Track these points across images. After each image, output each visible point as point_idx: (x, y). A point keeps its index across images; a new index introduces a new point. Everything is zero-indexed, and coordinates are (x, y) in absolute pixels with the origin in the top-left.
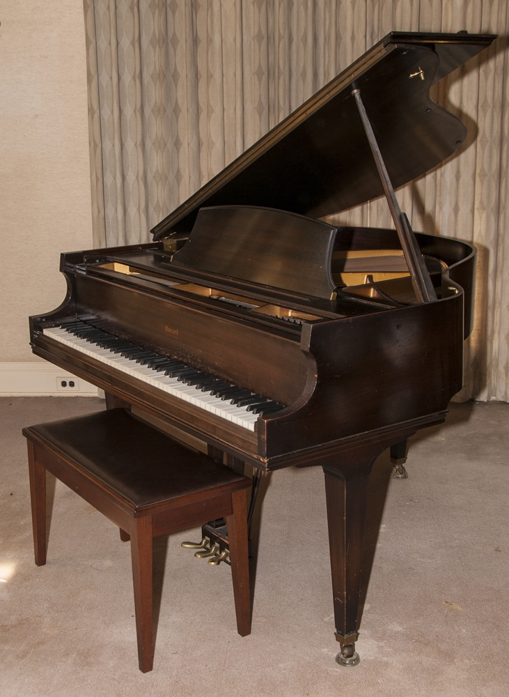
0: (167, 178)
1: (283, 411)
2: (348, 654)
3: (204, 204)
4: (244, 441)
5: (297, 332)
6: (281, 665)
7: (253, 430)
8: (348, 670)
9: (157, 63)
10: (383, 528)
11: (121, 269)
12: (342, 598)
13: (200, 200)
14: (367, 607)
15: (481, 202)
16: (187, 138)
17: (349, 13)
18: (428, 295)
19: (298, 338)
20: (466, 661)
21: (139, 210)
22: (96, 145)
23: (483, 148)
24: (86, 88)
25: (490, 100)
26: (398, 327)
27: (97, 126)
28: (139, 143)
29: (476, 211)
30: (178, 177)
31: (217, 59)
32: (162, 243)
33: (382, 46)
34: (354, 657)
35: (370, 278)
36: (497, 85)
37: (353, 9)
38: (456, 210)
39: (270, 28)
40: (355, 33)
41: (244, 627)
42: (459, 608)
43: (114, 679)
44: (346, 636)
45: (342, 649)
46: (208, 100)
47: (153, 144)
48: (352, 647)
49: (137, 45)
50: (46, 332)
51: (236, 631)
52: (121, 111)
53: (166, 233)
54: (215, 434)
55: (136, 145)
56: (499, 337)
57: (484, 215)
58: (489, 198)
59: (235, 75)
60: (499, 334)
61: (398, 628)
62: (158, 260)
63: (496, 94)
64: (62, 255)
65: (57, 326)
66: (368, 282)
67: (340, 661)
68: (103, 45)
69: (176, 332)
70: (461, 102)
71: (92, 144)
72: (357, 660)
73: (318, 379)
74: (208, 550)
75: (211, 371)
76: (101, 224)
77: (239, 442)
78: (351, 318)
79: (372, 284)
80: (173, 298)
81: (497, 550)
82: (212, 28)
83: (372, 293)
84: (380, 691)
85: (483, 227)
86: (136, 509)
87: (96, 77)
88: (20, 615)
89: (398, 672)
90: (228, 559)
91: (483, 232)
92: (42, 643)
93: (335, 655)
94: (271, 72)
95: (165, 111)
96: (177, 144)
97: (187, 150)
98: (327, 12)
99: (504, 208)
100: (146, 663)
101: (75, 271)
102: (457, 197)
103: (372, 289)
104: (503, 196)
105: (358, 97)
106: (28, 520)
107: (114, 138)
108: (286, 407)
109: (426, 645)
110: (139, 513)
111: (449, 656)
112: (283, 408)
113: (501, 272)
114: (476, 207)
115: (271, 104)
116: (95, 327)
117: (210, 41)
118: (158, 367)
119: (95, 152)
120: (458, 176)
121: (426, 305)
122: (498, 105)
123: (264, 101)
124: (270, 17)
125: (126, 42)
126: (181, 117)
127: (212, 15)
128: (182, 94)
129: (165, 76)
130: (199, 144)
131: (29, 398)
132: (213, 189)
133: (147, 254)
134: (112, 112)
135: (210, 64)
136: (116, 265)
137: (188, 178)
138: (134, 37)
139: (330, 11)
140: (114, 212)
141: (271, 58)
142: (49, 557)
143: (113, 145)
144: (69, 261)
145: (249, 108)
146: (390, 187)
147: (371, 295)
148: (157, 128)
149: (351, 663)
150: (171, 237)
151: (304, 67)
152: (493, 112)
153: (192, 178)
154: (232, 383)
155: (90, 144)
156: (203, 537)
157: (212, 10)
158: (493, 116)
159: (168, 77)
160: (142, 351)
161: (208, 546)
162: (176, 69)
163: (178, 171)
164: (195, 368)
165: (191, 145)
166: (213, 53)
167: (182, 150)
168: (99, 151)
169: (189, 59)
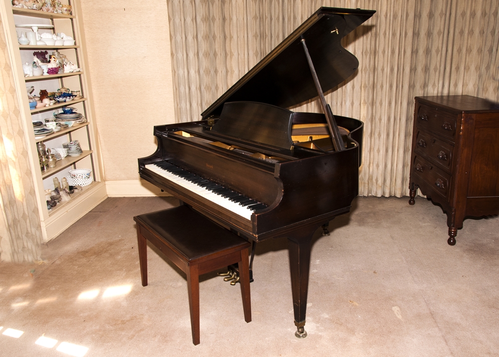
0: (211, 88)
1: (265, 209)
2: (301, 331)
3: (227, 101)
4: (246, 225)
5: (273, 167)
6: (267, 339)
7: (250, 219)
8: (301, 340)
9: (205, 30)
11: (186, 135)
12: (298, 303)
13: (225, 99)
14: (309, 305)
15: (364, 100)
16: (221, 69)
17: (300, 6)
18: (342, 147)
19: (273, 170)
20: (361, 333)
21: (197, 104)
22: (175, 72)
23: (365, 73)
24: (169, 43)
25: (369, 50)
26: (326, 164)
27: (175, 62)
28: (197, 71)
29: (362, 104)
30: (217, 88)
31: (235, 29)
32: (207, 121)
33: (316, 15)
34: (304, 333)
35: (311, 138)
36: (372, 42)
37: (302, 3)
38: (352, 104)
39: (261, 13)
40: (303, 16)
41: (248, 318)
42: (357, 305)
43: (179, 350)
44: (300, 323)
45: (298, 329)
46: (231, 49)
47: (204, 71)
48: (303, 328)
49: (194, 21)
50: (147, 167)
51: (244, 320)
52: (187, 55)
53: (209, 116)
54: (231, 221)
55: (195, 72)
56: (373, 165)
57: (366, 107)
58: (368, 98)
59: (244, 37)
60: (373, 164)
61: (327, 316)
62: (204, 129)
63: (372, 47)
64: (154, 127)
65: (152, 163)
66: (310, 140)
67: (296, 335)
68: (177, 21)
69: (212, 167)
70: (355, 51)
72: (306, 335)
73: (284, 192)
74: (231, 276)
75: (230, 187)
76: (178, 111)
77: (243, 226)
78: (301, 160)
79: (312, 141)
80: (216, 151)
81: (375, 272)
82: (232, 13)
83: (312, 146)
84: (318, 352)
85: (365, 112)
86: (189, 261)
87: (174, 37)
88: (132, 314)
89: (327, 341)
90: (240, 281)
91: (365, 115)
92: (142, 330)
93: (295, 332)
94: (262, 35)
95: (209, 55)
96: (216, 71)
97: (221, 75)
98: (289, 4)
99: (375, 103)
100: (196, 340)
101: (162, 135)
102: (353, 97)
103: (312, 144)
104: (375, 97)
105: (304, 43)
106: (138, 262)
107: (184, 69)
108: (268, 206)
109: (341, 325)
110: (190, 264)
111: (352, 331)
112: (266, 207)
113: (374, 134)
114: (362, 102)
115: (262, 51)
116: (172, 164)
117: (231, 19)
118: (202, 185)
119: (175, 75)
120: (353, 87)
121: (340, 152)
122: (373, 52)
123: (258, 50)
124: (261, 7)
125: (189, 20)
126: (217, 58)
127: (232, 6)
128: (218, 46)
130: (227, 72)
131: (145, 197)
132: (231, 93)
133: (200, 126)
134: (183, 55)
135: (231, 32)
136: (183, 132)
138: (193, 17)
139: (291, 5)
140: (185, 105)
141: (262, 29)
142: (149, 281)
143: (184, 72)
144: (158, 130)
145: (251, 53)
146: (321, 91)
147: (311, 148)
148: (205, 63)
149: (303, 336)
150: (211, 118)
151: (278, 33)
152: (370, 55)
154: (240, 193)
155: (172, 71)
156: (228, 270)
157: (232, 4)
158: (370, 57)
159: (210, 37)
160: (195, 176)
161: (231, 274)
162: (214, 33)
163: (217, 85)
164: (222, 185)
165: (223, 72)
166: (232, 26)
167: (218, 74)
168: (176, 75)
169: (221, 28)
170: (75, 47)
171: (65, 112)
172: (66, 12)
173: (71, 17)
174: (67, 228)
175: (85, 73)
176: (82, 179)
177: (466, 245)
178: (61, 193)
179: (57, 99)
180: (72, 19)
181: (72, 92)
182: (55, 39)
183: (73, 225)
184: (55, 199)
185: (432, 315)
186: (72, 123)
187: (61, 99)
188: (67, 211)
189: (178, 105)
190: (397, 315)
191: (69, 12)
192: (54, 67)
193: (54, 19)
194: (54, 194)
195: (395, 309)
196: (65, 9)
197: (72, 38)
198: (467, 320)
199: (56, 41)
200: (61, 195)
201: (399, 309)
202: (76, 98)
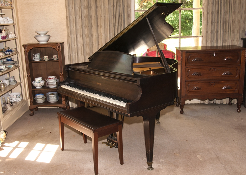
0: (89, 45)
6: (133, 171)
7: (125, 107)
8: (151, 171)
9: (86, 13)
10: (155, 137)
12: (149, 152)
14: (154, 156)
16: (95, 34)
19: (136, 82)
20: (182, 167)
21: (82, 54)
22: (69, 36)
27: (69, 31)
28: (81, 35)
30: (92, 45)
31: (103, 12)
33: (154, 6)
34: (152, 168)
35: (150, 68)
41: (122, 162)
42: (179, 155)
44: (150, 163)
45: (149, 166)
46: (100, 23)
47: (85, 36)
48: (151, 165)
49: (80, 8)
50: (62, 86)
51: (120, 164)
52: (76, 27)
55: (80, 36)
61: (163, 160)
65: (65, 85)
66: (150, 70)
67: (148, 169)
68: (71, 8)
69: (100, 84)
71: (68, 36)
72: (153, 169)
73: (142, 93)
75: (111, 93)
76: (71, 58)
81: (186, 140)
82: (101, 4)
86: (94, 130)
87: (69, 17)
89: (164, 171)
90: (115, 146)
93: (147, 168)
95: (88, 26)
96: (92, 35)
97: (95, 37)
103: (152, 71)
107: (74, 34)
109: (171, 164)
111: (177, 166)
112: (133, 101)
116: (75, 85)
117: (101, 7)
118: (96, 93)
125: (77, 8)
126: (93, 28)
128: (93, 22)
129: (88, 17)
130: (98, 35)
131: (51, 108)
134: (74, 27)
135: (101, 13)
137: (95, 45)
138: (79, 6)
143: (74, 36)
148: (86, 31)
153: (97, 45)
154: (117, 96)
155: (67, 36)
156: (107, 141)
159: (89, 17)
161: (109, 143)
162: (91, 15)
163: (92, 43)
164: (106, 93)
165: (96, 36)
166: (101, 10)
167: (93, 37)
168: (70, 38)
169: (95, 12)
170: (13, 24)
171: (8, 60)
172: (10, 5)
173: (12, 8)
174: (11, 124)
175: (18, 38)
176: (16, 98)
177: (235, 126)
178: (7, 105)
179: (5, 53)
180: (12, 9)
181: (11, 49)
182: (4, 20)
183: (14, 123)
184: (4, 109)
185: (218, 158)
186: (12, 66)
187: (7, 53)
188: (11, 115)
189: (70, 55)
190: (200, 159)
191: (11, 6)
192: (4, 35)
193: (2, 10)
194: (3, 106)
195: (199, 156)
196: (9, 4)
197: (12, 20)
198: (235, 159)
199: (5, 21)
200: (7, 106)
201: (200, 156)
202: (14, 53)
